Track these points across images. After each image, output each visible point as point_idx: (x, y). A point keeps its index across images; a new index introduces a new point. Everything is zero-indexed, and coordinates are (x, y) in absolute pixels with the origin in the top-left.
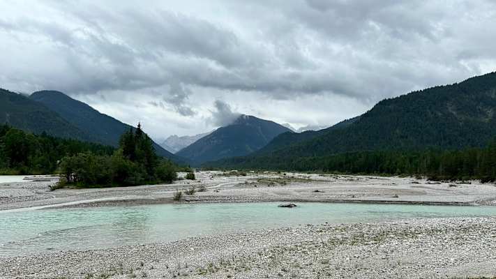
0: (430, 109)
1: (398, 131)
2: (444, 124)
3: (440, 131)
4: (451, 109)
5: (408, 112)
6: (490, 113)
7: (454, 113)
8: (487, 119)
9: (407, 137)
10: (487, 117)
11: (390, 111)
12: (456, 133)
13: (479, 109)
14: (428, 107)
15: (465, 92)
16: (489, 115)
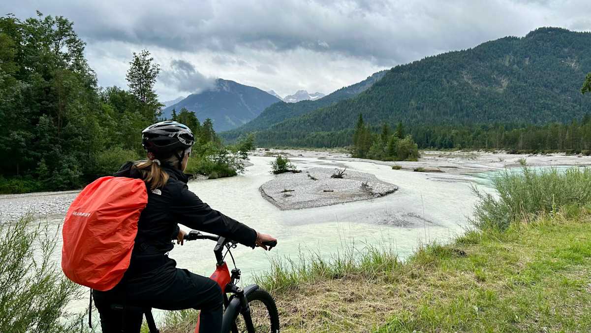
0: (445, 77)
1: (413, 102)
2: (460, 95)
3: (456, 103)
4: (466, 78)
5: (423, 80)
6: (505, 83)
7: (470, 82)
8: (502, 89)
9: (423, 109)
10: (501, 88)
11: (404, 79)
12: (473, 105)
13: (494, 79)
14: (443, 76)
15: (480, 59)
16: (503, 85)
